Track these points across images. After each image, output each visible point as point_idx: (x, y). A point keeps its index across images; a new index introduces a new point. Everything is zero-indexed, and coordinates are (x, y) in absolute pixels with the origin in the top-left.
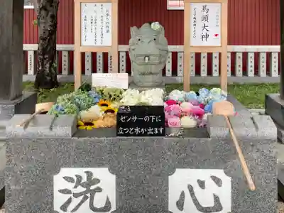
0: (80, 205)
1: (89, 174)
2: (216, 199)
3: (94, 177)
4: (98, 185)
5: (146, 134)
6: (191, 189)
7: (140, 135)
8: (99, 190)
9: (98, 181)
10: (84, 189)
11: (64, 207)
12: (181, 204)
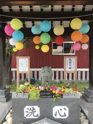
0: (31, 115)
3: (34, 108)
4: (35, 110)
5: (47, 98)
7: (46, 98)
8: (36, 111)
9: (35, 109)
10: (32, 111)
11: (27, 116)
12: (56, 115)
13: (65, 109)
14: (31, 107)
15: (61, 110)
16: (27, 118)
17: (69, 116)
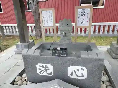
0: (44, 72)
1: (46, 66)
2: (82, 74)
5: (61, 56)
6: (75, 71)
7: (59, 56)
8: (49, 69)
9: (48, 67)
10: (45, 69)
11: (40, 73)
12: (71, 74)
13: (83, 70)
14: (43, 65)
15: (78, 70)
16: (40, 74)
17: (87, 77)
